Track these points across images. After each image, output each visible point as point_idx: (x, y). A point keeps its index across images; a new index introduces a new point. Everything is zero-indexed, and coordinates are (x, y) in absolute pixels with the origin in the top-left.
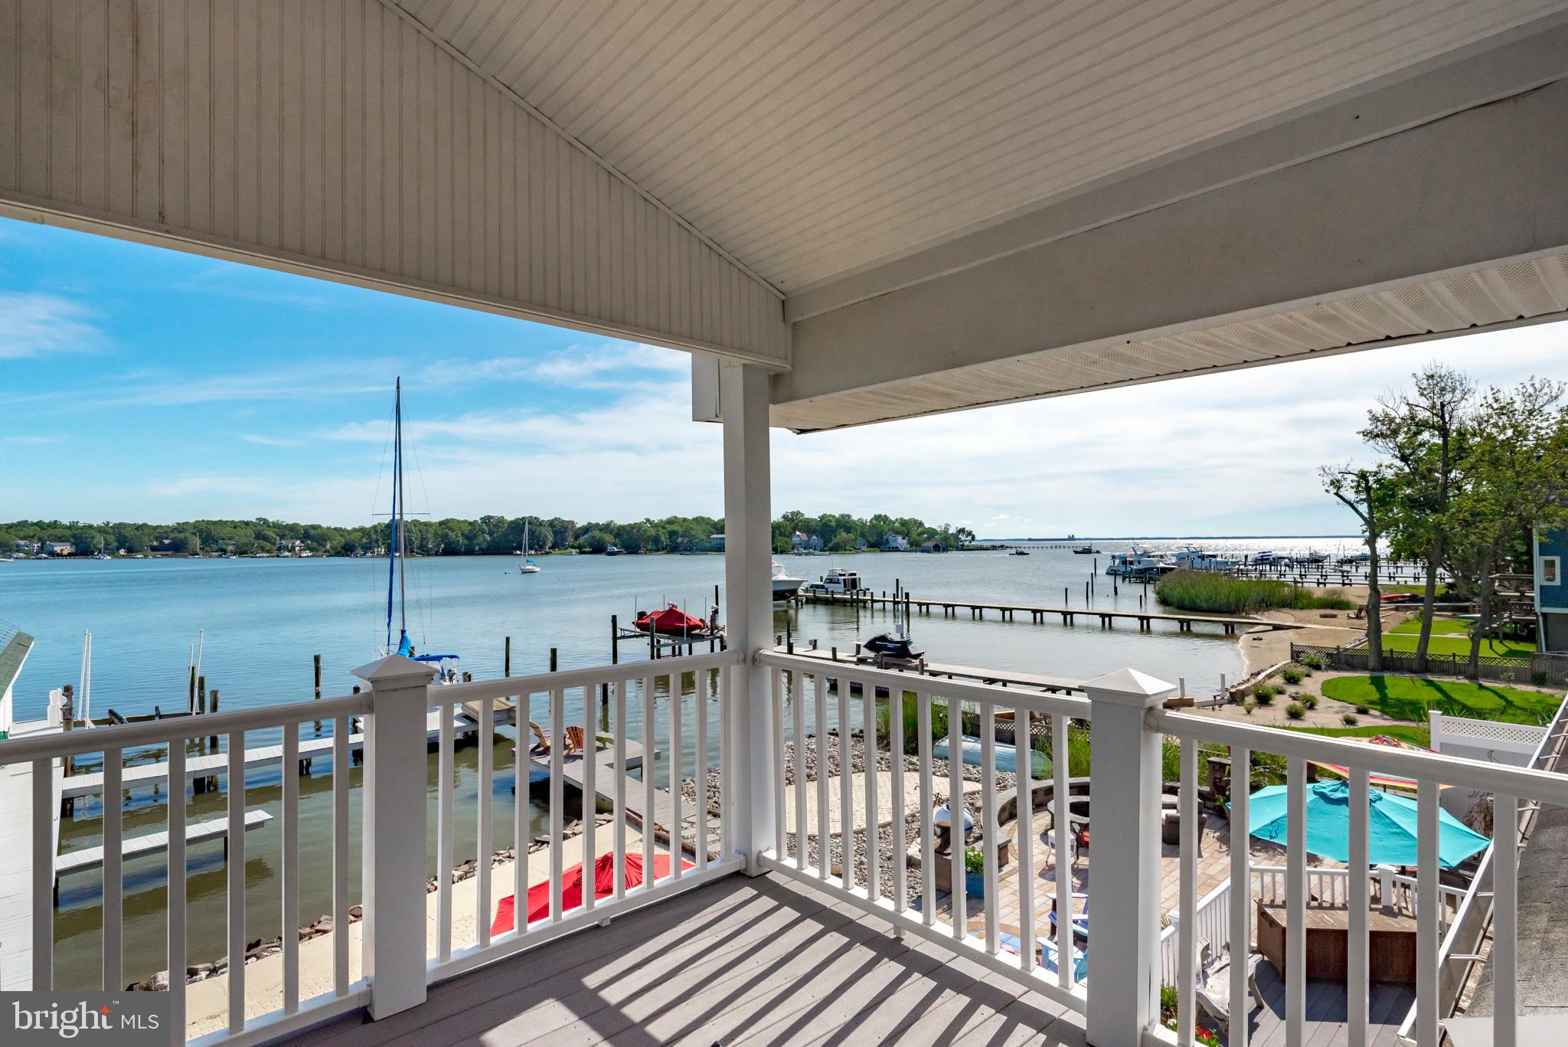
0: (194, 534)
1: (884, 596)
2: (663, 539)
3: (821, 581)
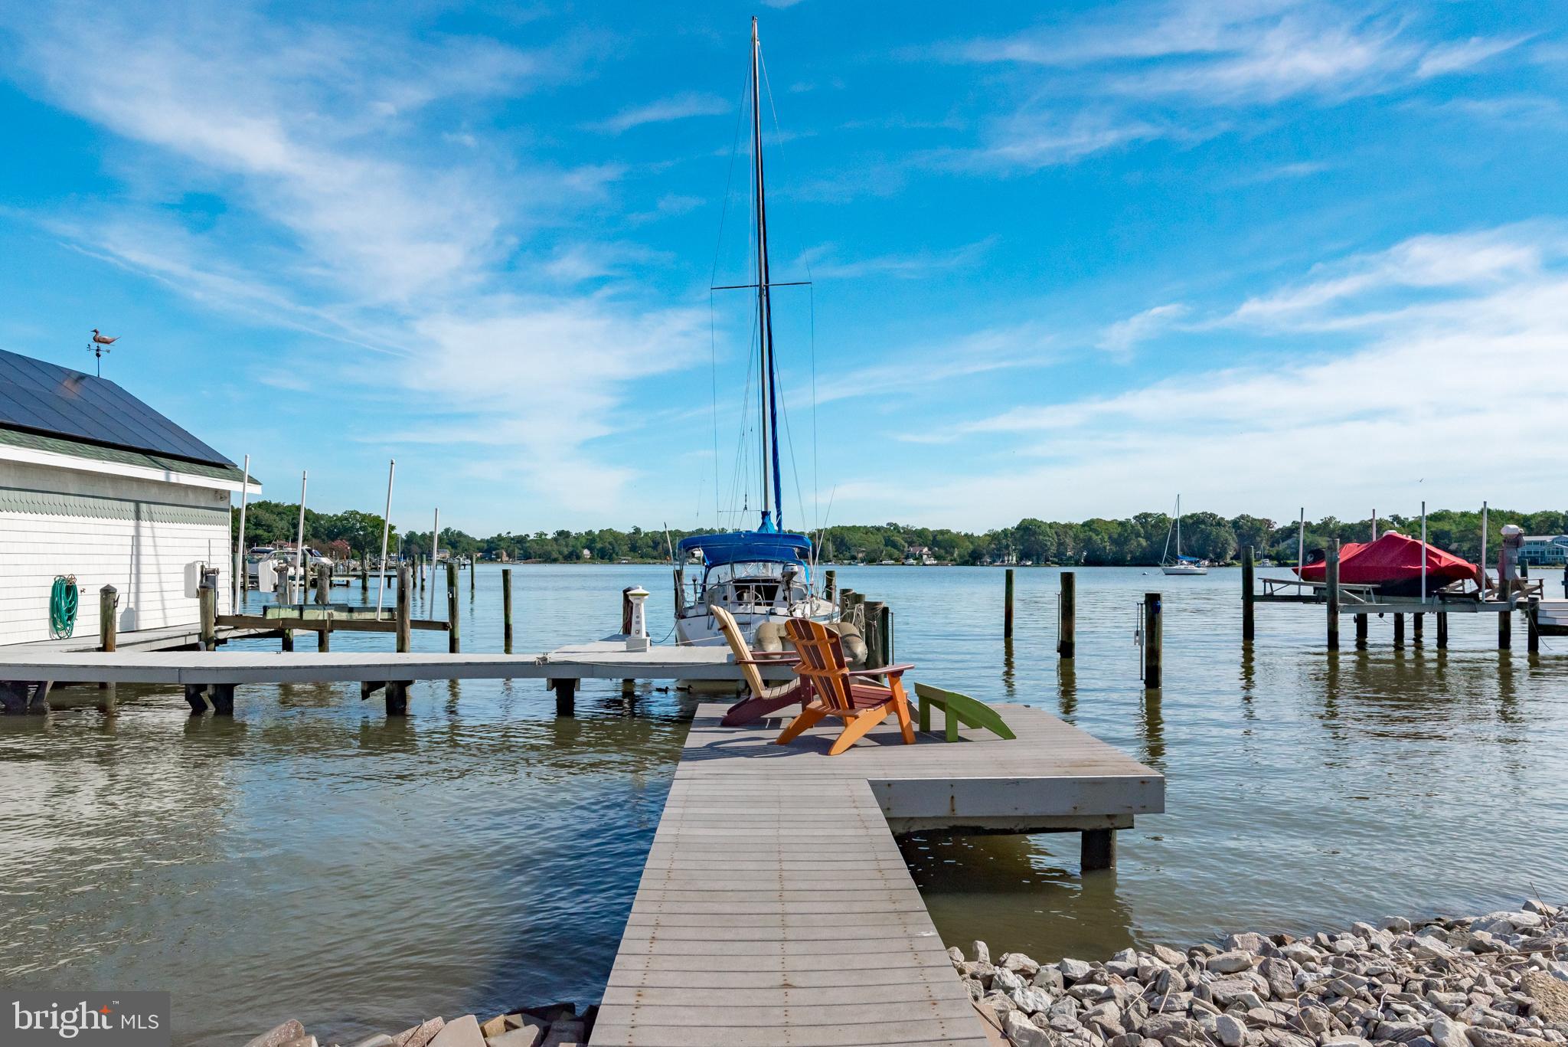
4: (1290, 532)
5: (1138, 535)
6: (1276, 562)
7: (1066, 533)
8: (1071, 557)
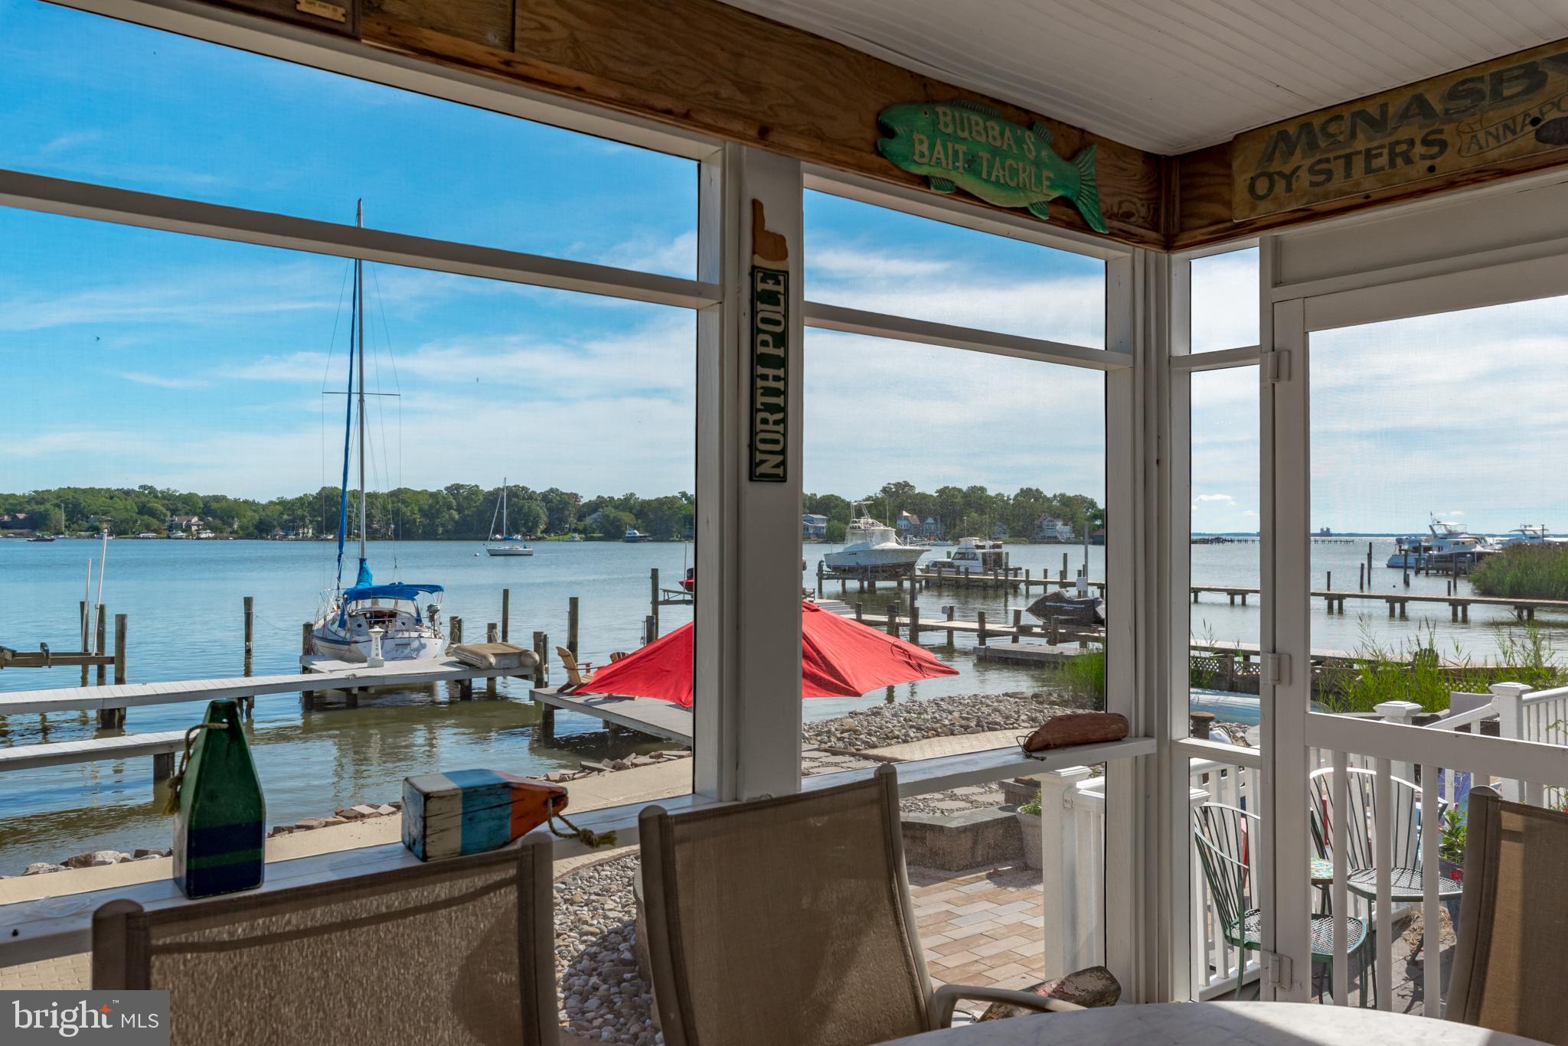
0: (58, 506)
1: (1046, 577)
3: (949, 557)
4: (594, 506)
5: (450, 507)
6: (583, 536)
7: (373, 503)
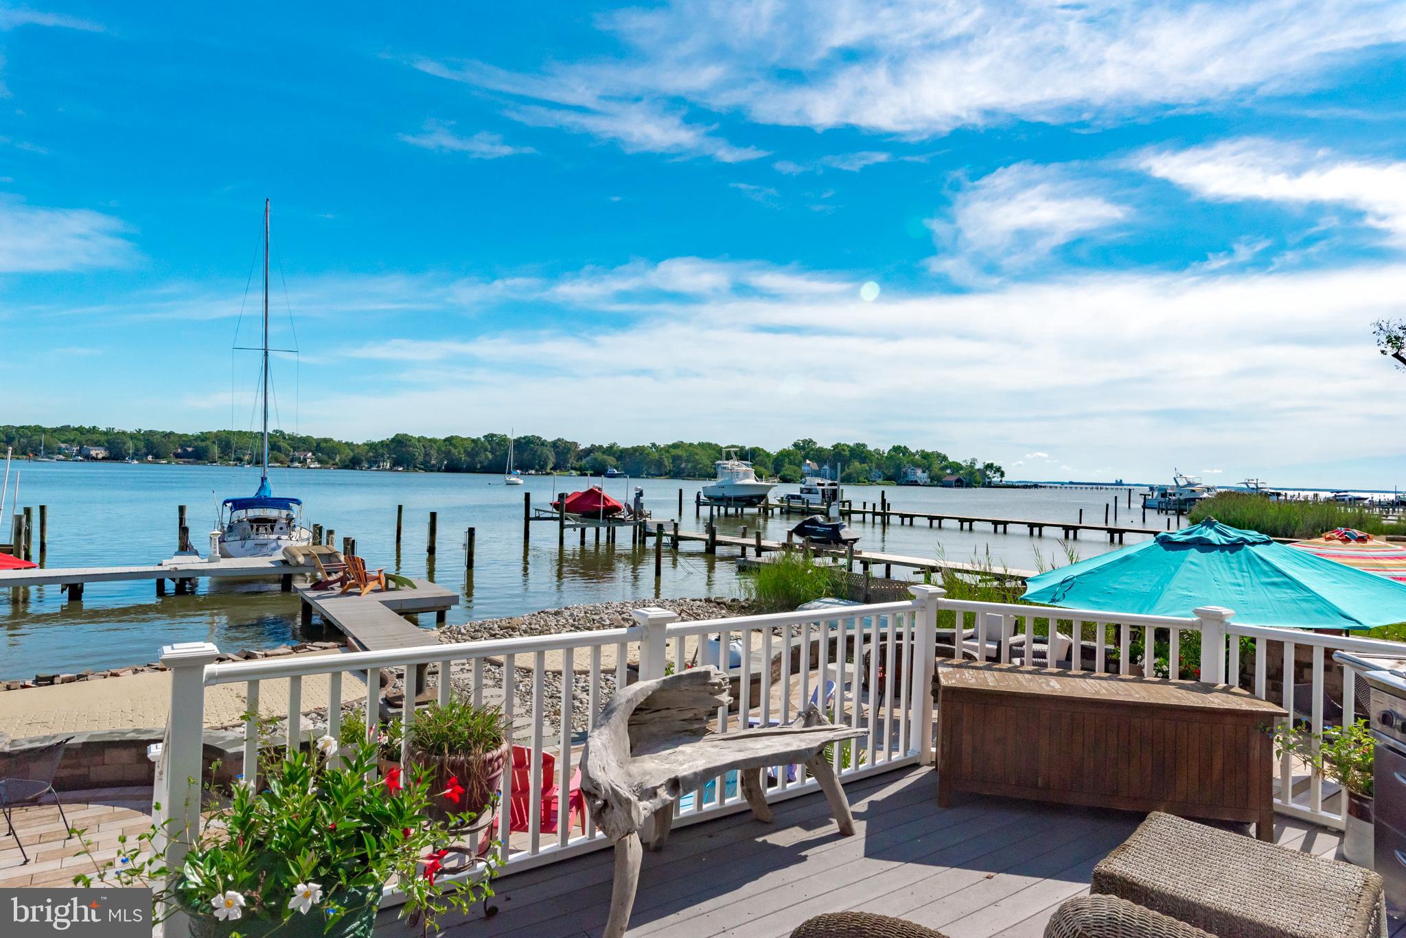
0: (214, 442)
2: (667, 463)
4: (588, 452)
5: (486, 450)
6: (579, 473)
7: (431, 446)
8: (434, 465)
